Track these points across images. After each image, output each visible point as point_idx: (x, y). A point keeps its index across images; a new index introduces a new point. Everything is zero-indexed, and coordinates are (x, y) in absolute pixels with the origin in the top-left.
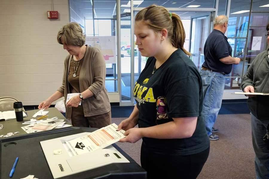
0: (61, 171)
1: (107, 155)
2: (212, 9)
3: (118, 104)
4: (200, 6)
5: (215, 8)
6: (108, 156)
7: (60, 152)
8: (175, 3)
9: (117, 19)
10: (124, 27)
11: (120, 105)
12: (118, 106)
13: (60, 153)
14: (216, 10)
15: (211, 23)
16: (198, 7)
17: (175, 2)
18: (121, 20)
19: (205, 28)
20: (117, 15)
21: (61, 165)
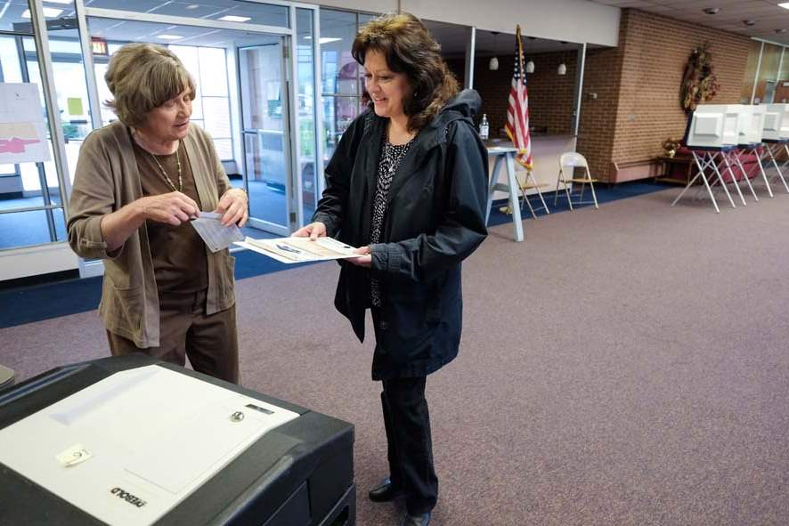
0: (135, 506)
1: (237, 417)
2: (283, 30)
3: (75, 272)
4: (249, 19)
5: (289, 27)
6: (241, 416)
7: (83, 453)
8: (193, 7)
9: (36, 34)
10: (58, 58)
11: (83, 275)
12: (77, 279)
13: (85, 456)
14: (293, 32)
15: (285, 62)
16: (246, 22)
17: (194, 4)
18: (51, 38)
19: (258, 69)
20: (32, 23)
21: (119, 489)
